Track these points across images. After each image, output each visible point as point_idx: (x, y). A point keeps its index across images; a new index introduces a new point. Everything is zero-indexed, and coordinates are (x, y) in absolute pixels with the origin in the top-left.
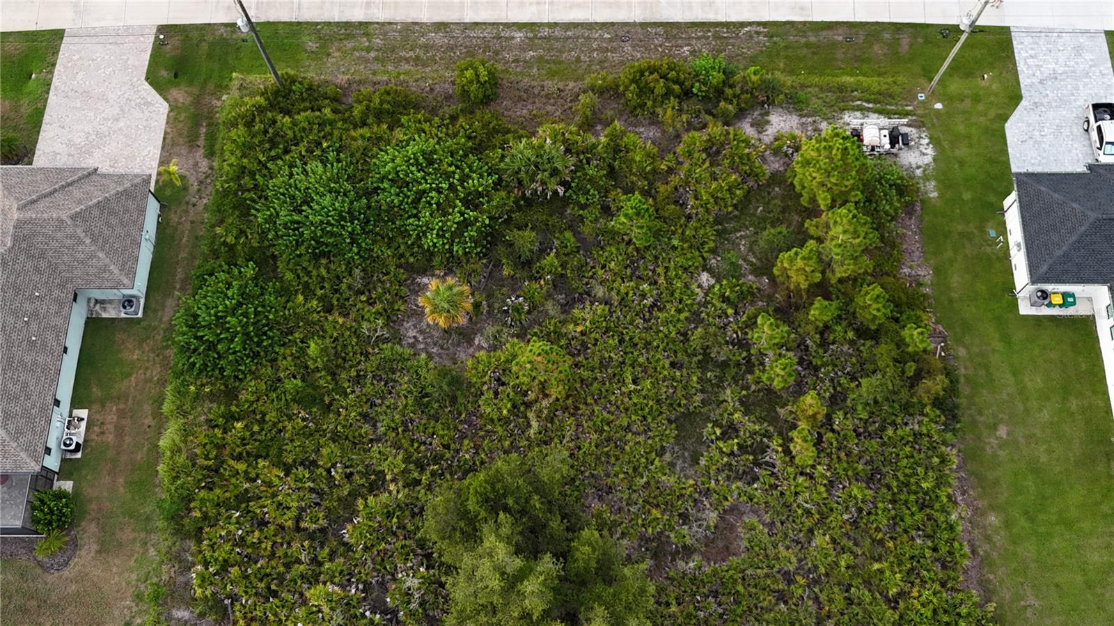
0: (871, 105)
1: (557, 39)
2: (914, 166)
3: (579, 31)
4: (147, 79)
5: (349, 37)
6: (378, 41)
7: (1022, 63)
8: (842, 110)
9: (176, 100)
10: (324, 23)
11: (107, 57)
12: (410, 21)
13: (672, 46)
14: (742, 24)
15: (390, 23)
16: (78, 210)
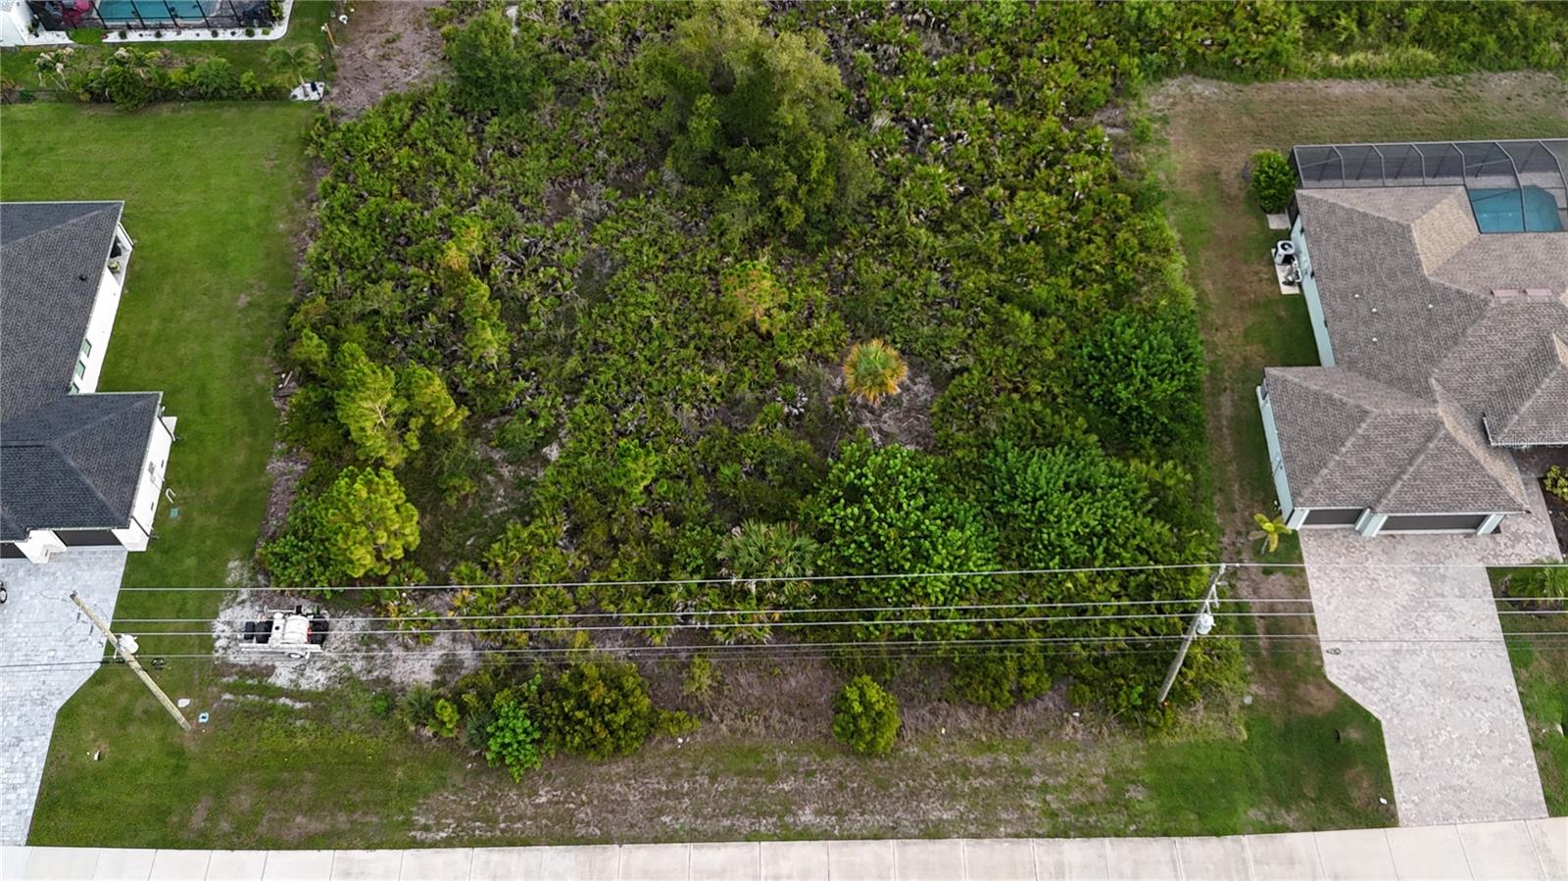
0: (283, 700)
1: (746, 810)
2: (248, 604)
3: (708, 826)
4: (1378, 722)
5: (1081, 810)
6: (1032, 804)
7: (34, 775)
8: (327, 692)
9: (1320, 688)
10: (1126, 835)
11: (1457, 762)
12: (986, 841)
13: (564, 803)
14: (448, 843)
15: (1018, 836)
16: (1364, 425)
